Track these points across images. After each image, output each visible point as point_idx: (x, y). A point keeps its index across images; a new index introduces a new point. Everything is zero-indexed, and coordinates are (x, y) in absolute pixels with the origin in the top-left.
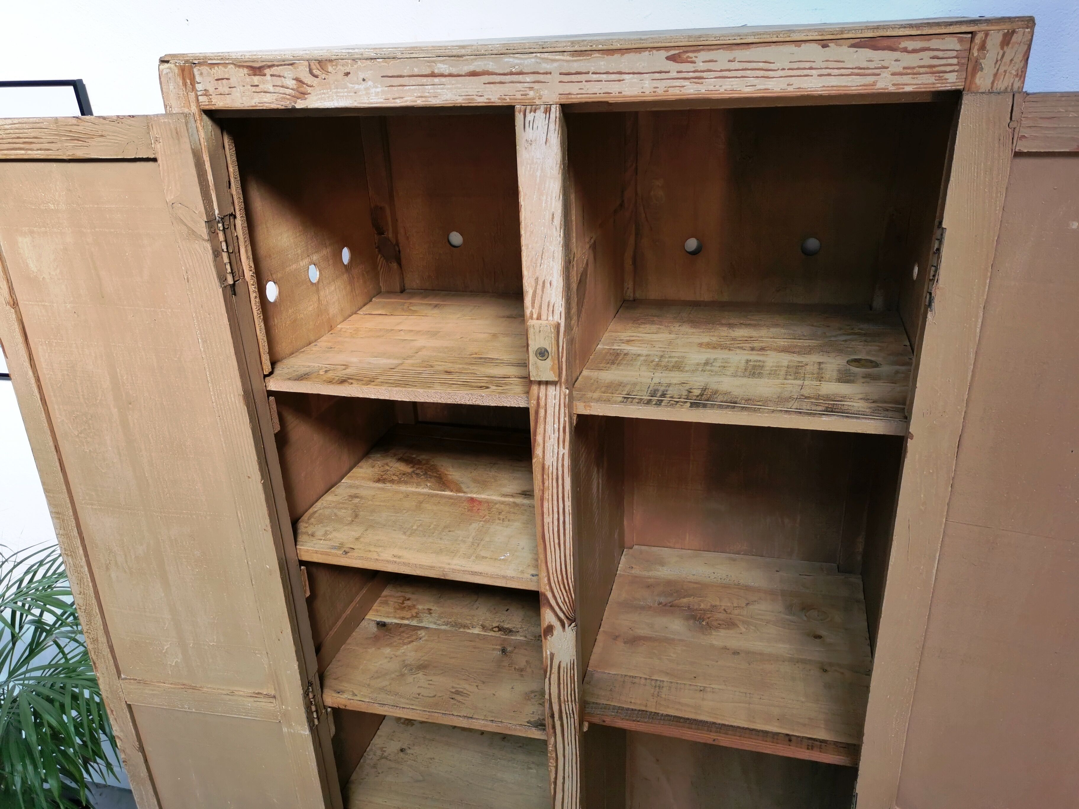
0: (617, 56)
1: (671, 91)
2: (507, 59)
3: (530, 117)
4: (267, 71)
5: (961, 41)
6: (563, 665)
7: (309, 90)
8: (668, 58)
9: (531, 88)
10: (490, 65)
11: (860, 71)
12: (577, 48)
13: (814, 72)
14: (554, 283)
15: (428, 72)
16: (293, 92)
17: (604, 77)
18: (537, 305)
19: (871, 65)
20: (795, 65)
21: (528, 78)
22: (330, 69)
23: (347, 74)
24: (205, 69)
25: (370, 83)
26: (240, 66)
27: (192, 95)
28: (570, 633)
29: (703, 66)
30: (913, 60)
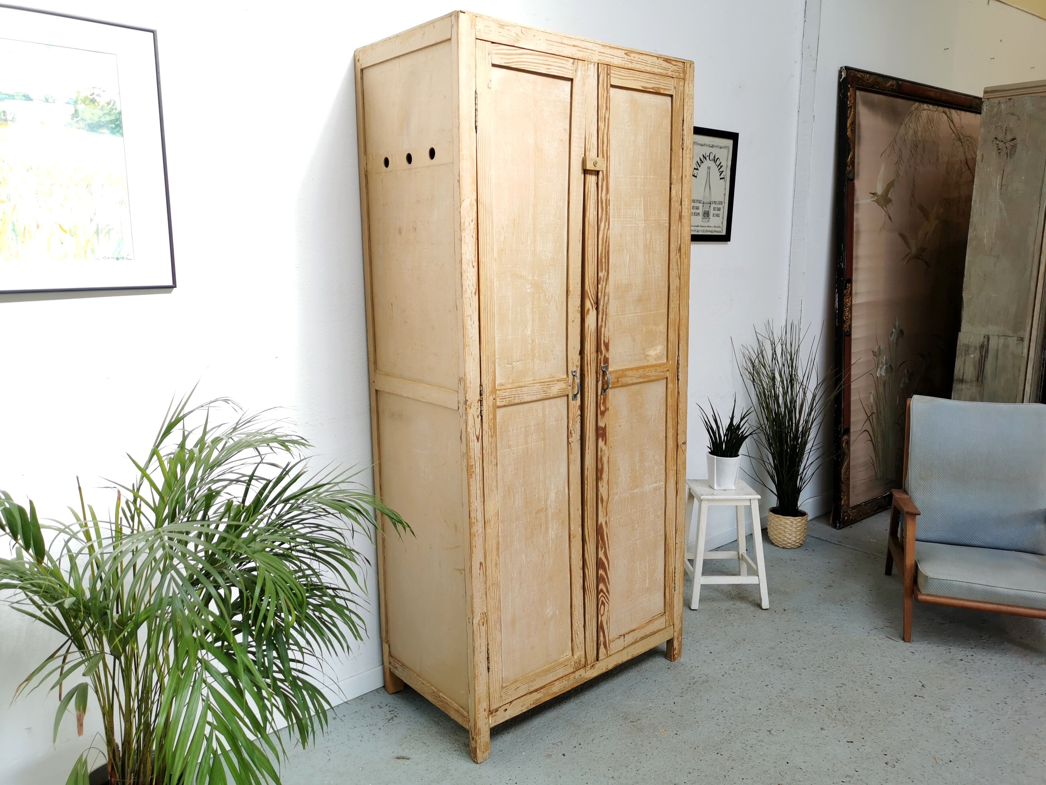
0: (613, 49)
1: (626, 65)
2: (584, 43)
3: (589, 66)
4: (506, 27)
5: (683, 64)
6: (592, 331)
7: (520, 39)
8: (625, 54)
9: (590, 55)
10: (579, 43)
11: (665, 69)
13: (656, 67)
14: (595, 135)
15: (560, 42)
16: (514, 39)
17: (609, 56)
18: (589, 144)
19: (667, 67)
20: (652, 63)
21: (590, 51)
22: (529, 32)
23: (535, 36)
24: (481, 20)
25: (542, 41)
26: (495, 23)
27: (474, 31)
28: (595, 311)
29: (633, 59)
30: (674, 68)
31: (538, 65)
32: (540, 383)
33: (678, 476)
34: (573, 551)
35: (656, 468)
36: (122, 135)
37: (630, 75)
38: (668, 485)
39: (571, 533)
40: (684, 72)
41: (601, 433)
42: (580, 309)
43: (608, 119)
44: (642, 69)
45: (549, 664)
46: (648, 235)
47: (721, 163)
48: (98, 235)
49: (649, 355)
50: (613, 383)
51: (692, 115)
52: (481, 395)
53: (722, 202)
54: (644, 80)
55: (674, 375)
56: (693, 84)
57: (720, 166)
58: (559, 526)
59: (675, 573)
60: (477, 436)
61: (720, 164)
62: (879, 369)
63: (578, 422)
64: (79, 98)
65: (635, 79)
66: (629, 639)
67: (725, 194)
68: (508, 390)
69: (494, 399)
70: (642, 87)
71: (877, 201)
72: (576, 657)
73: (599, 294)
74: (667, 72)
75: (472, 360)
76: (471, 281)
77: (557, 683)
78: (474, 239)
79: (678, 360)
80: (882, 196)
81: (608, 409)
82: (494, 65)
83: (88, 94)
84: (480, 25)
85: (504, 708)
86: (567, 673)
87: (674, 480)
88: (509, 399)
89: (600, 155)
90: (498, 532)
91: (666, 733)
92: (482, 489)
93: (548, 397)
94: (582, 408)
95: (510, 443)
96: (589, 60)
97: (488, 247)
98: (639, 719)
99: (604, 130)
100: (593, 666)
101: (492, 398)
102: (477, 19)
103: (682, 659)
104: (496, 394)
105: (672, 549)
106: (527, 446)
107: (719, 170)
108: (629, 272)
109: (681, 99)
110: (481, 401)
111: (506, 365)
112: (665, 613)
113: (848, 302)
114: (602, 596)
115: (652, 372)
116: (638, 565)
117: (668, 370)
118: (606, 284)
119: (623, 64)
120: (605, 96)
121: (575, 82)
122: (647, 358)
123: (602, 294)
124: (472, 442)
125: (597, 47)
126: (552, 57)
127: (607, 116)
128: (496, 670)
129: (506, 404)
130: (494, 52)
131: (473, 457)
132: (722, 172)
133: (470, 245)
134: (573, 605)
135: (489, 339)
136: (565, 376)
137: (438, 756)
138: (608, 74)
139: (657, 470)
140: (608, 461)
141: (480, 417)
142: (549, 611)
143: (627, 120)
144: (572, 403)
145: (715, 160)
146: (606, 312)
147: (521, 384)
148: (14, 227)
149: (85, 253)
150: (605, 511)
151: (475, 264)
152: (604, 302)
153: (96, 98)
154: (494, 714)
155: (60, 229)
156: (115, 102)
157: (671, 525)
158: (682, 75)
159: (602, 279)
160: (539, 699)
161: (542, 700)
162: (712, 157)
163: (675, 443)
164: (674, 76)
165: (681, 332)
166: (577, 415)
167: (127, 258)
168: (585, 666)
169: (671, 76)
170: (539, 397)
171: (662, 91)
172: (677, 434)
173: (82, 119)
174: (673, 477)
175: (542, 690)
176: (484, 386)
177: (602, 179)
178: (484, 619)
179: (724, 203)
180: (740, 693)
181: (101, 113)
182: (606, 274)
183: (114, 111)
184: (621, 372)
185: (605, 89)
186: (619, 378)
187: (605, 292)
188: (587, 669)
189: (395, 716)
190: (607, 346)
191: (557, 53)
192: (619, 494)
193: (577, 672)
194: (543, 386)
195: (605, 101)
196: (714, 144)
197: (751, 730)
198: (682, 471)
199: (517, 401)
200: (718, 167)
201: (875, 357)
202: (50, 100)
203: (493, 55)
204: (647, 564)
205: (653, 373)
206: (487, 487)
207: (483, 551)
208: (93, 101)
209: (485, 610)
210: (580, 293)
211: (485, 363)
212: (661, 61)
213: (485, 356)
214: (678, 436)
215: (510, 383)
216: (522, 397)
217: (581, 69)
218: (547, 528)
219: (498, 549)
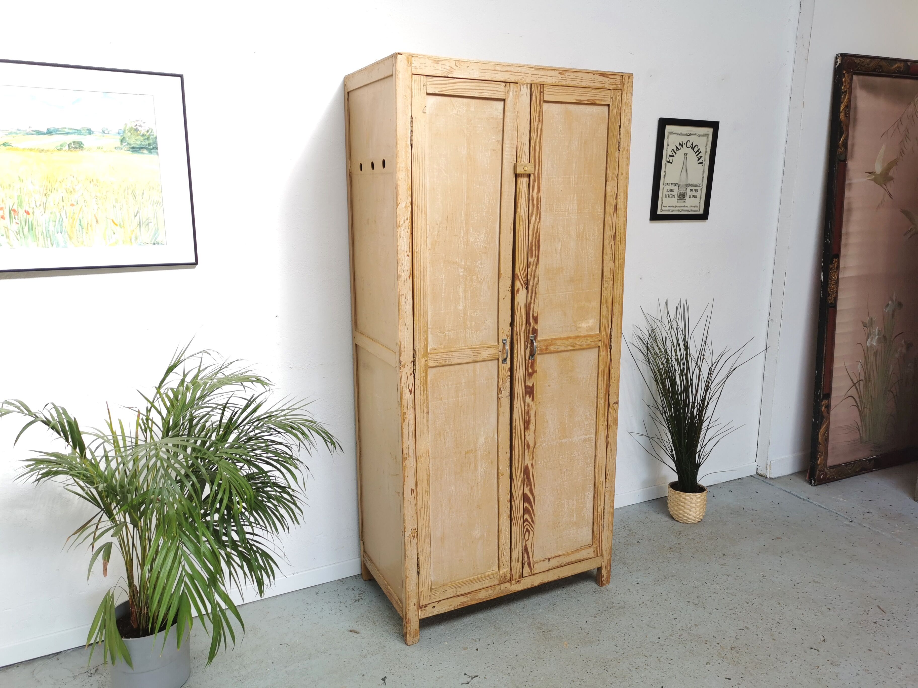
0: (547, 71)
1: (560, 83)
2: (517, 68)
3: (522, 87)
4: (440, 63)
5: (620, 77)
6: (522, 306)
7: (454, 71)
8: (559, 73)
9: (523, 78)
10: (512, 69)
11: (601, 83)
12: (536, 67)
13: (592, 81)
14: (527, 144)
15: (493, 69)
16: (448, 71)
17: (543, 77)
18: (521, 152)
19: (604, 81)
20: (588, 79)
21: (523, 75)
22: (462, 64)
23: (468, 67)
24: (417, 59)
25: (475, 71)
26: (430, 59)
27: (410, 68)
28: (525, 290)
29: (567, 76)
30: (611, 81)
31: (471, 91)
32: (471, 348)
33: (609, 430)
34: (500, 487)
35: (586, 423)
36: (157, 153)
37: (564, 91)
38: (598, 437)
39: (500, 471)
40: (623, 84)
41: (529, 391)
42: (510, 288)
43: (541, 129)
44: (577, 85)
45: (476, 575)
46: (581, 227)
47: (699, 149)
48: (140, 227)
49: (581, 327)
50: (542, 350)
51: (630, 121)
52: (414, 357)
53: (700, 185)
54: (579, 94)
55: (606, 344)
56: (632, 93)
57: (698, 152)
58: (488, 465)
59: (604, 512)
60: (409, 390)
61: (698, 151)
62: (870, 339)
63: (508, 381)
64: (127, 129)
65: (569, 93)
66: (554, 563)
67: (703, 177)
68: (440, 354)
69: (426, 361)
70: (577, 100)
71: (875, 180)
72: (501, 572)
73: (529, 276)
74: (604, 85)
75: (406, 330)
76: (406, 267)
77: (483, 591)
78: (409, 234)
79: (611, 332)
80: (881, 174)
81: (536, 372)
82: (428, 94)
83: (133, 125)
84: (416, 63)
85: (433, 605)
86: (493, 584)
87: (605, 434)
88: (440, 361)
89: (532, 161)
90: (429, 466)
91: (568, 645)
92: (414, 432)
93: (478, 360)
94: (511, 370)
95: (441, 396)
96: (522, 82)
97: (422, 240)
98: (550, 631)
99: (536, 139)
100: (518, 581)
101: (424, 360)
102: (413, 58)
103: (610, 586)
104: (427, 357)
105: (602, 491)
106: (457, 399)
107: (697, 155)
108: (561, 257)
109: (618, 108)
110: (413, 362)
111: (439, 334)
112: (592, 545)
113: (834, 276)
114: (527, 525)
115: (582, 341)
116: (565, 503)
117: (600, 340)
118: (536, 268)
119: (557, 82)
120: (538, 110)
121: (508, 102)
122: (579, 330)
123: (531, 276)
124: (405, 394)
125: (530, 70)
126: (484, 83)
127: (540, 127)
128: (425, 574)
129: (438, 365)
130: (428, 83)
131: (406, 406)
132: (701, 157)
133: (405, 238)
134: (500, 530)
135: (422, 313)
136: (497, 344)
137: (381, 634)
138: (541, 92)
139: (587, 425)
140: (535, 414)
141: (413, 375)
142: (477, 533)
143: (561, 129)
144: (502, 366)
145: (693, 147)
146: (535, 291)
147: (452, 349)
148: (80, 222)
149: (131, 240)
150: (531, 455)
151: (410, 254)
152: (533, 283)
153: (140, 128)
154: (423, 609)
155: (113, 223)
156: (152, 130)
157: (600, 472)
158: (619, 86)
159: (532, 264)
160: (466, 602)
161: (468, 603)
162: (689, 144)
163: (607, 403)
164: (611, 88)
165: (614, 308)
166: (506, 376)
167: (161, 243)
168: (510, 581)
169: (608, 88)
170: (470, 360)
171: (598, 102)
172: (609, 395)
173: (128, 144)
174: (603, 432)
175: (468, 595)
176: (417, 350)
177: (533, 180)
178: (415, 534)
179: (702, 185)
180: (648, 622)
181: (142, 138)
182: (536, 259)
183: (152, 136)
184: (550, 341)
185: (538, 105)
186: (547, 346)
187: (534, 275)
188: (512, 583)
189: (361, 599)
190: (536, 319)
191: (490, 79)
192: (546, 442)
193: (502, 585)
194: (474, 352)
195: (537, 115)
196: (692, 133)
197: (643, 654)
198: (613, 427)
199: (448, 363)
200: (696, 153)
201: (865, 328)
202: (106, 132)
203: (427, 86)
204: (575, 503)
205: (584, 343)
206: (419, 431)
207: (414, 481)
208: (136, 130)
209: (416, 527)
210: (510, 275)
211: (417, 332)
212: (597, 77)
213: (417, 326)
214: (610, 397)
215: (442, 348)
216: (453, 360)
217: (513, 91)
218: (476, 467)
219: (428, 480)
